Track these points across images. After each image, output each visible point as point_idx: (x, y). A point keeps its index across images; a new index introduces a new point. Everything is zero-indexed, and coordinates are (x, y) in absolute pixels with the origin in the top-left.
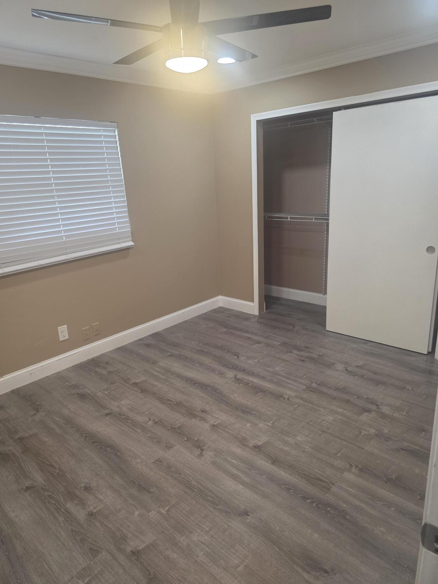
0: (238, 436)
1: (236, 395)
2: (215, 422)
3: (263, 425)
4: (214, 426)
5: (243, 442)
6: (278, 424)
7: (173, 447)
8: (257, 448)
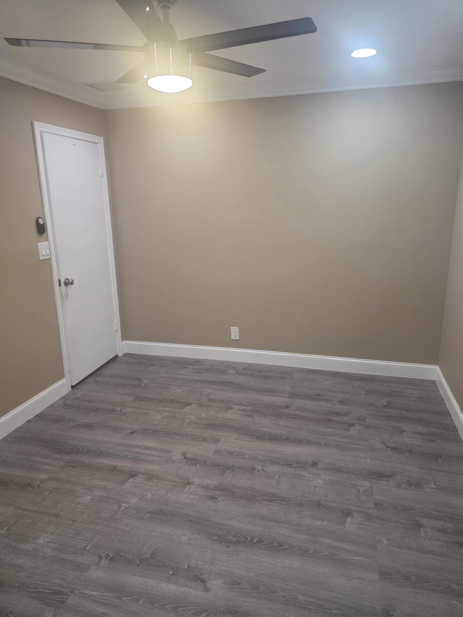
0: (157, 480)
1: (184, 538)
2: (190, 488)
3: (132, 501)
4: (188, 484)
5: (150, 477)
6: (113, 508)
7: (214, 452)
8: (133, 475)
